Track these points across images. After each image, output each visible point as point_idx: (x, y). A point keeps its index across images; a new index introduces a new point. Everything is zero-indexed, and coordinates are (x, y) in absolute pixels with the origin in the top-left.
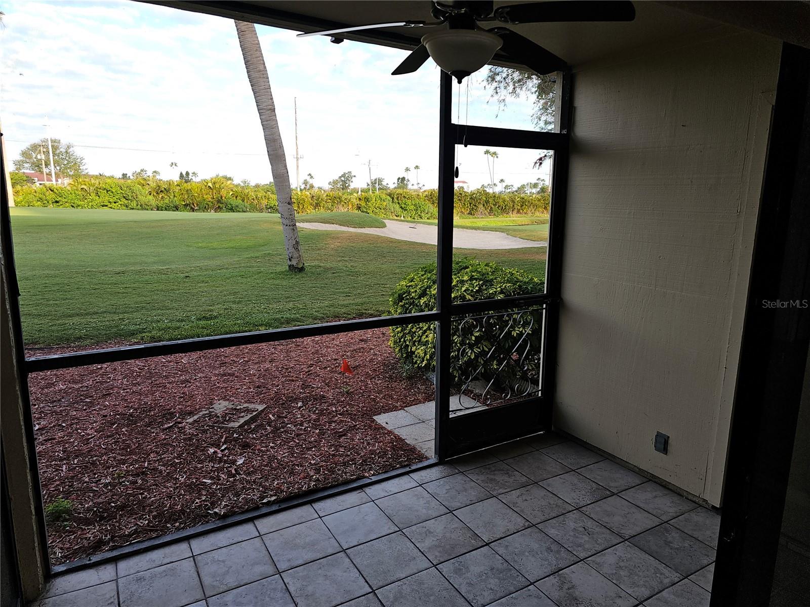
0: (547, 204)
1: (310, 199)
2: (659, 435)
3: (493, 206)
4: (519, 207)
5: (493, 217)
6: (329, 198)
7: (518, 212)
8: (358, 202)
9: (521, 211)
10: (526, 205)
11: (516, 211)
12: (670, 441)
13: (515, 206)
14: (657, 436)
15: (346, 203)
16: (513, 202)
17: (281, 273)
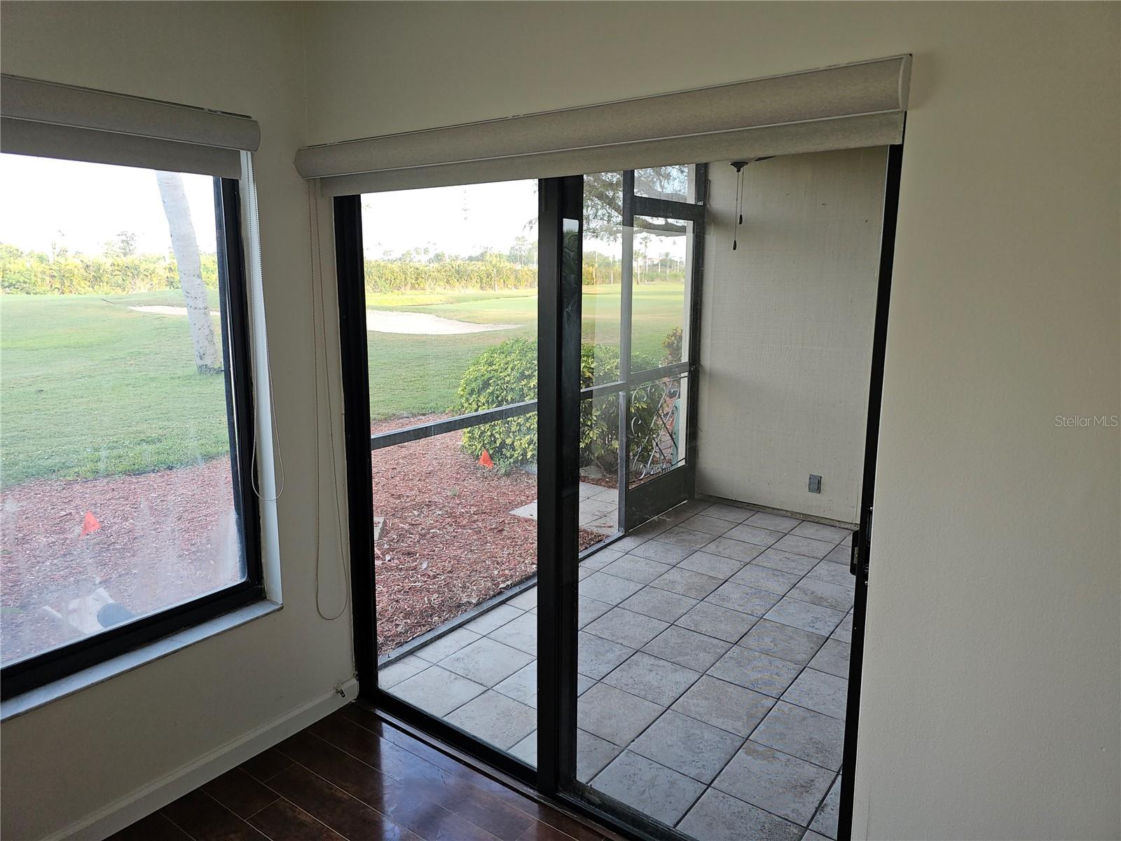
0: (449, 276)
1: (82, 271)
2: (811, 477)
3: (378, 280)
4: (413, 281)
5: (379, 294)
6: (117, 268)
7: (413, 287)
8: (169, 275)
9: (417, 286)
10: (422, 277)
11: (409, 286)
12: (823, 481)
13: (408, 278)
14: (810, 478)
15: (146, 276)
16: (405, 273)
17: (189, 377)
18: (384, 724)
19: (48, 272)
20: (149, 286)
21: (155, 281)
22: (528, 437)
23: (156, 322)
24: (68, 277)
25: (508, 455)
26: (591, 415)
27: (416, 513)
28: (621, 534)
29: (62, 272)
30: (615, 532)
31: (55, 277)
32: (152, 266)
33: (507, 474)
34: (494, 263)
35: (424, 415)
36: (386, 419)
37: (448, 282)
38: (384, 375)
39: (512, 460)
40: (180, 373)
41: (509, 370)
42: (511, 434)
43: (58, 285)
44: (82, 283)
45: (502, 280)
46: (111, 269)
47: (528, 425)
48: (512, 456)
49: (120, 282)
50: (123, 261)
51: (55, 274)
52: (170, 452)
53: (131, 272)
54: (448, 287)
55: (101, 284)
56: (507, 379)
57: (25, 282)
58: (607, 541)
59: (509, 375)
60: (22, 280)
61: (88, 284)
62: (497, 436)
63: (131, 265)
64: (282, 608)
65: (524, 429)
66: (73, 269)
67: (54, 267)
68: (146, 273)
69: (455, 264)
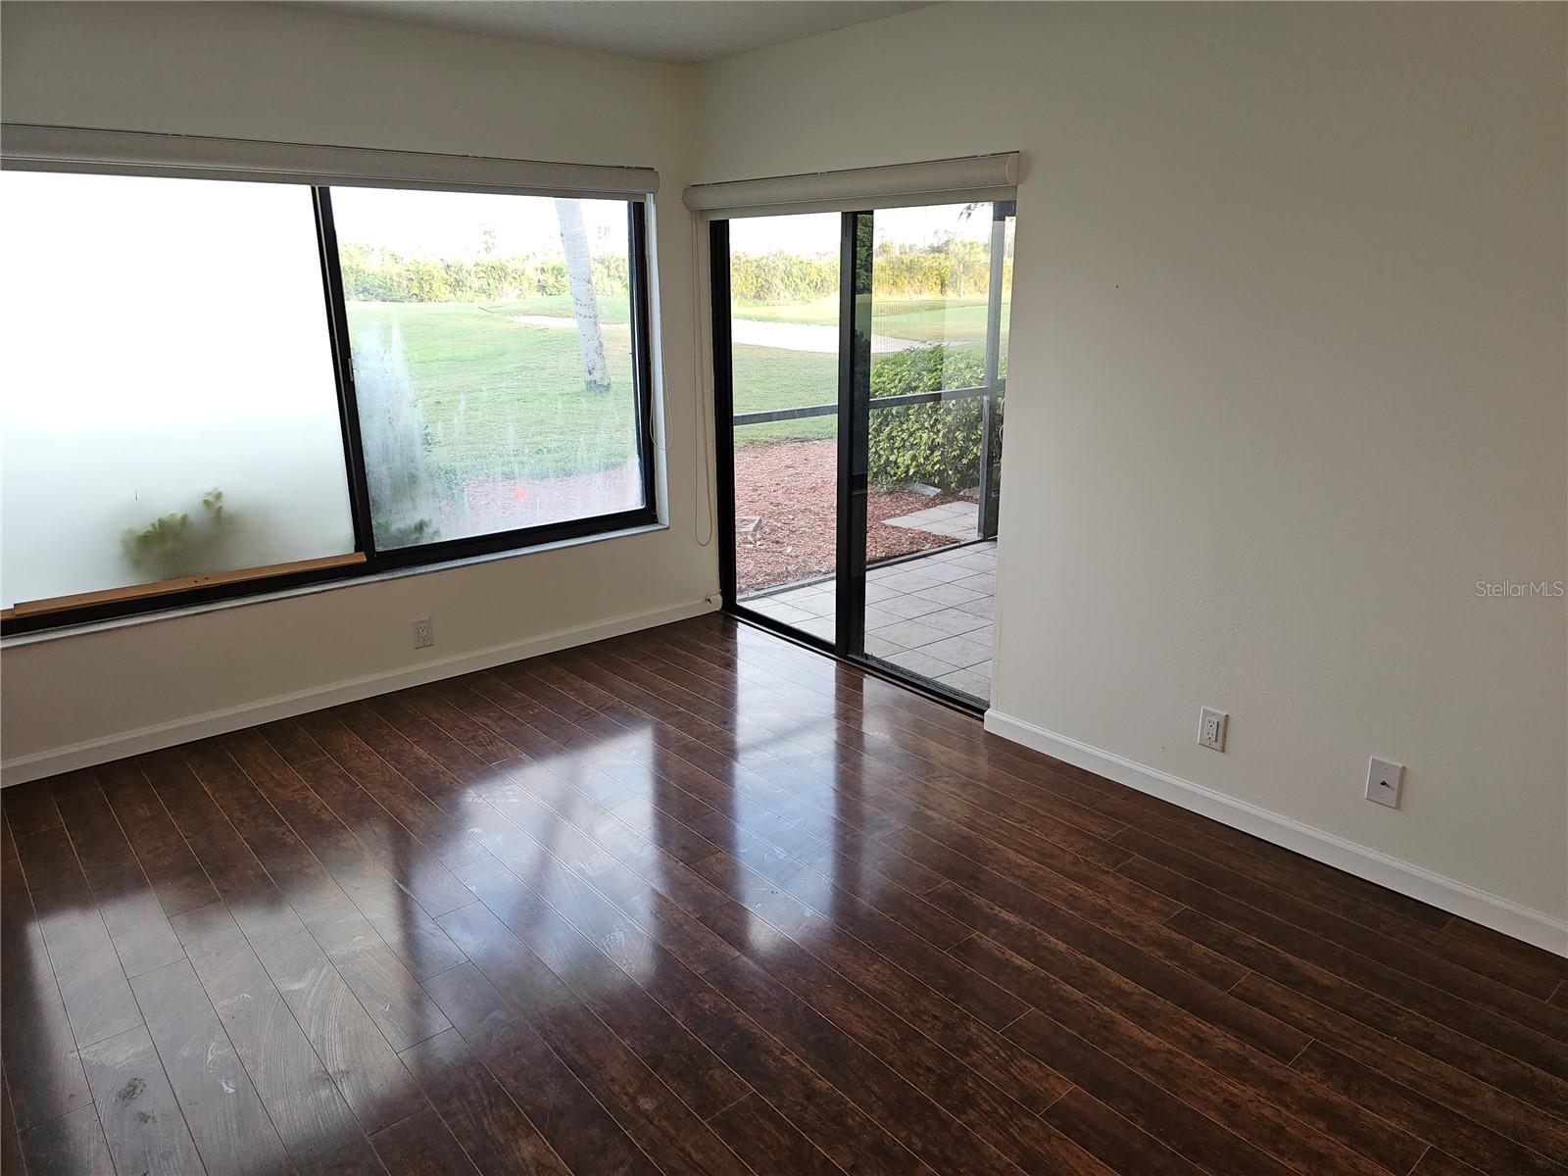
17: (578, 394)
18: (739, 623)
19: (405, 274)
20: (517, 292)
21: (525, 285)
22: (911, 452)
23: (539, 334)
24: (427, 281)
25: (892, 473)
26: (977, 429)
27: (791, 517)
28: (979, 539)
29: (421, 273)
30: (975, 536)
31: (412, 280)
32: (520, 266)
33: (890, 493)
34: (961, 256)
35: (818, 439)
36: (778, 443)
37: (895, 284)
38: (783, 398)
39: (895, 478)
40: (568, 389)
41: (897, 381)
42: (895, 451)
43: (416, 291)
44: (443, 290)
45: (972, 281)
46: (474, 269)
47: (911, 439)
48: (895, 474)
49: (485, 287)
50: (487, 259)
51: (413, 277)
52: (567, 460)
53: (498, 273)
54: (894, 291)
55: (464, 289)
56: (893, 390)
57: (381, 287)
58: (962, 543)
59: (896, 387)
60: (376, 284)
61: (449, 288)
62: (882, 452)
63: (497, 264)
64: (668, 528)
65: (907, 444)
66: (433, 270)
67: (412, 268)
68: (515, 276)
69: (907, 259)
